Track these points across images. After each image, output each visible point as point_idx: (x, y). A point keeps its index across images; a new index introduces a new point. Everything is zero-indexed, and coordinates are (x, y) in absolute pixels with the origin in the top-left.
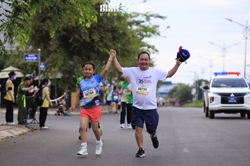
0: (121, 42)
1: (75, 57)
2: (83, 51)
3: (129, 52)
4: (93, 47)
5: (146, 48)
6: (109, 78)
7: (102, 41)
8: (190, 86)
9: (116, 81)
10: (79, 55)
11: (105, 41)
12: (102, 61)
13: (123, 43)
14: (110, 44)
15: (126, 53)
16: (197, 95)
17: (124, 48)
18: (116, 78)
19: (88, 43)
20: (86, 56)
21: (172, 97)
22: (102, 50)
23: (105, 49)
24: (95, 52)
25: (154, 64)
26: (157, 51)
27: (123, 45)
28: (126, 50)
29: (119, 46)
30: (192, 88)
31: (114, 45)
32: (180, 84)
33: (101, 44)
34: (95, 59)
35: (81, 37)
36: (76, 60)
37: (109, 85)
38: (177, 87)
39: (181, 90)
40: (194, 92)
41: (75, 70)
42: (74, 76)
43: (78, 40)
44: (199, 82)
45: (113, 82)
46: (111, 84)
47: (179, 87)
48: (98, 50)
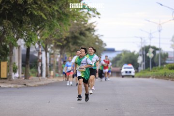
0: (58, 4)
1: (5, 21)
2: (15, 15)
3: (66, 15)
4: (26, 9)
5: (86, 11)
6: (44, 45)
7: (36, 3)
8: (136, 53)
9: (52, 48)
10: (9, 19)
11: (39, 2)
12: (36, 26)
13: (60, 5)
15: (63, 17)
16: (144, 63)
17: (61, 11)
18: (52, 46)
19: (20, 5)
20: (18, 20)
21: (115, 66)
22: (36, 14)
23: (40, 12)
24: (28, 15)
25: (95, 29)
26: (98, 14)
27: (60, 8)
28: (64, 14)
29: (56, 8)
30: (138, 55)
31: (50, 7)
32: (125, 52)
33: (34, 6)
34: (29, 24)
36: (7, 25)
37: (44, 53)
38: (121, 55)
39: (126, 58)
40: (140, 60)
41: (5, 36)
42: (4, 44)
44: (146, 49)
45: (49, 49)
46: (46, 51)
47: (123, 54)
48: (31, 13)
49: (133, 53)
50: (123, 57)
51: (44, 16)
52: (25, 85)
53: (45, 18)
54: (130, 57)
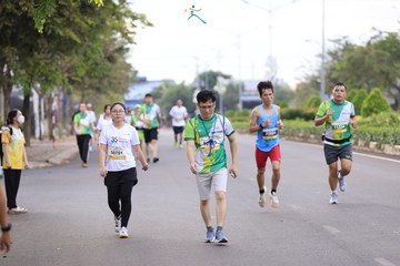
7: (61, 15)
11: (67, 13)
14: (77, 20)
22: (61, 33)
33: (59, 21)
35: (18, 8)
43: (14, 15)
47: (164, 87)
48: (53, 31)
49: (182, 85)
50: (165, 92)
51: (75, 37)
52: (47, 162)
53: (78, 41)
54: (178, 92)
